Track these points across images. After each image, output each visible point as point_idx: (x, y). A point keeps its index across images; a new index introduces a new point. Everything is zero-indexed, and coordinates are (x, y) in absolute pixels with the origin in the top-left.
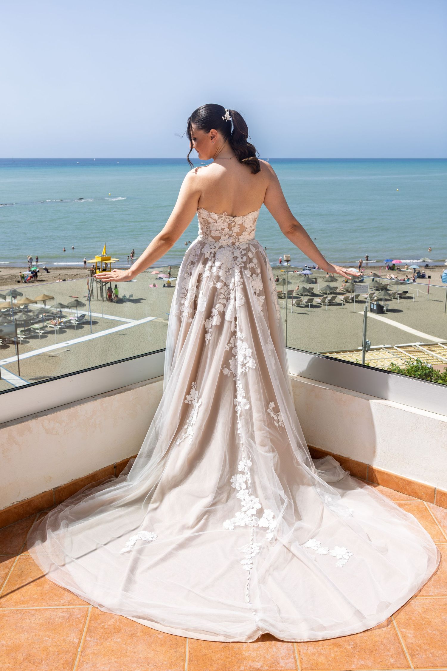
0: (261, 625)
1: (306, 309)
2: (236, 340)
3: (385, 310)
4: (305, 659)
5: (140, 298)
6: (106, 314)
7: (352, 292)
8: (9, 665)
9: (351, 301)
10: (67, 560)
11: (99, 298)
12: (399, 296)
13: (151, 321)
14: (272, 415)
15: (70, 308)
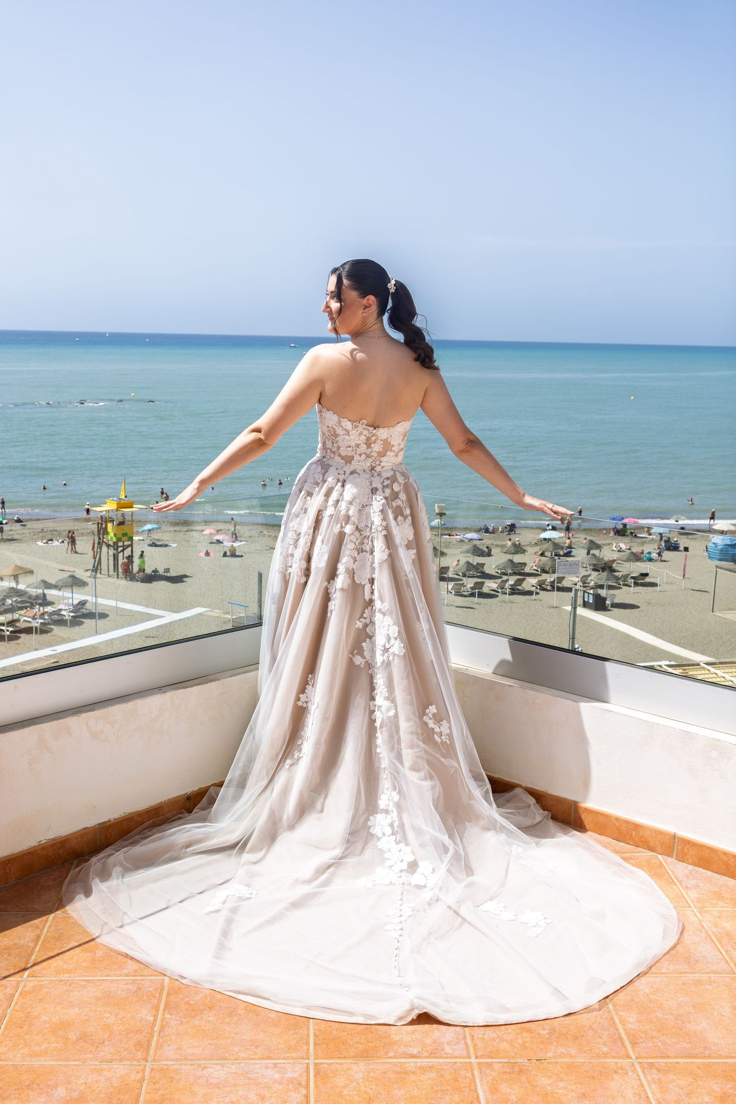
0: (417, 1002)
1: (471, 599)
2: (373, 613)
3: (608, 605)
4: (480, 1045)
5: (182, 574)
6: (122, 601)
7: (551, 572)
8: (57, 1045)
9: (549, 588)
10: (126, 920)
11: (112, 572)
12: (633, 580)
13: (201, 614)
14: (431, 724)
15: (60, 590)
